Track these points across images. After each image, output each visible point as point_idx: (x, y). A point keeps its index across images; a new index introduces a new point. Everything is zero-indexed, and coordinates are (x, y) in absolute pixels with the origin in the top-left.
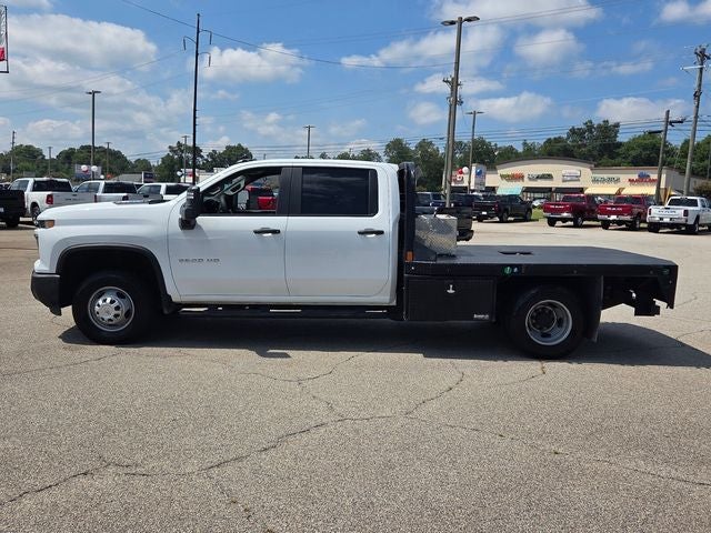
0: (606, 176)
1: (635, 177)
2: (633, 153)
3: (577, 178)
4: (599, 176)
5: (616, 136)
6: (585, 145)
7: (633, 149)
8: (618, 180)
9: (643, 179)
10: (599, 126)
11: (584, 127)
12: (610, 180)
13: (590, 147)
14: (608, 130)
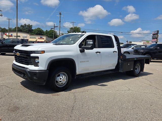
0: (33, 37)
1: (39, 37)
2: (36, 32)
3: (26, 37)
4: (31, 37)
5: (32, 28)
6: (25, 30)
7: (36, 31)
8: (36, 38)
9: (41, 38)
10: (28, 25)
11: (24, 25)
12: (34, 38)
13: (26, 30)
14: (30, 26)
